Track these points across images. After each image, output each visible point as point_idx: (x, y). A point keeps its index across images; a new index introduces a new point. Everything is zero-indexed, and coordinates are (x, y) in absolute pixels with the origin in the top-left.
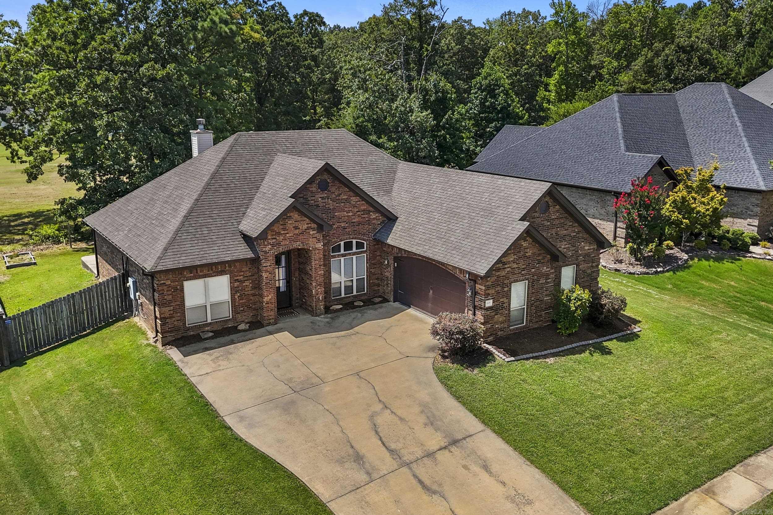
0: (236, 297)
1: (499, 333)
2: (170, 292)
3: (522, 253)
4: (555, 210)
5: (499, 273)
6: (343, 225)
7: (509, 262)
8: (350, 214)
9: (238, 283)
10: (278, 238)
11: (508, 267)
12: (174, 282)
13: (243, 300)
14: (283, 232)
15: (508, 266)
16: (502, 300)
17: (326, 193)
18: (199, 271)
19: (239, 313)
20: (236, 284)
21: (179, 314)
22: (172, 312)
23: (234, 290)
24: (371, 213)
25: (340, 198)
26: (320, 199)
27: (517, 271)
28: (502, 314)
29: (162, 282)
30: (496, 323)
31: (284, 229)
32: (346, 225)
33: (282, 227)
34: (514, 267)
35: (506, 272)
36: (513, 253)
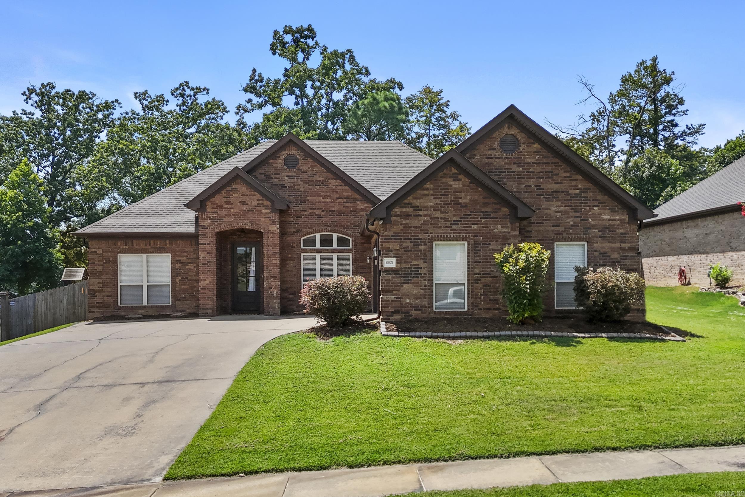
0: (177, 281)
1: (413, 312)
2: (102, 263)
3: (450, 197)
4: (530, 149)
5: (407, 221)
6: (318, 212)
7: (426, 208)
8: (328, 200)
9: (180, 265)
10: (219, 212)
11: (425, 216)
12: (106, 252)
13: (185, 285)
14: (226, 206)
15: (425, 213)
16: (414, 262)
17: (295, 172)
18: (135, 245)
19: (179, 300)
20: (178, 266)
21: (109, 289)
22: (101, 285)
23: (175, 273)
24: (358, 202)
25: (314, 179)
26: (286, 178)
27: (442, 223)
28: (416, 284)
29: (94, 250)
30: (408, 296)
31: (228, 203)
32: (323, 213)
33: (225, 200)
34: (436, 216)
35: (421, 222)
36: (432, 195)
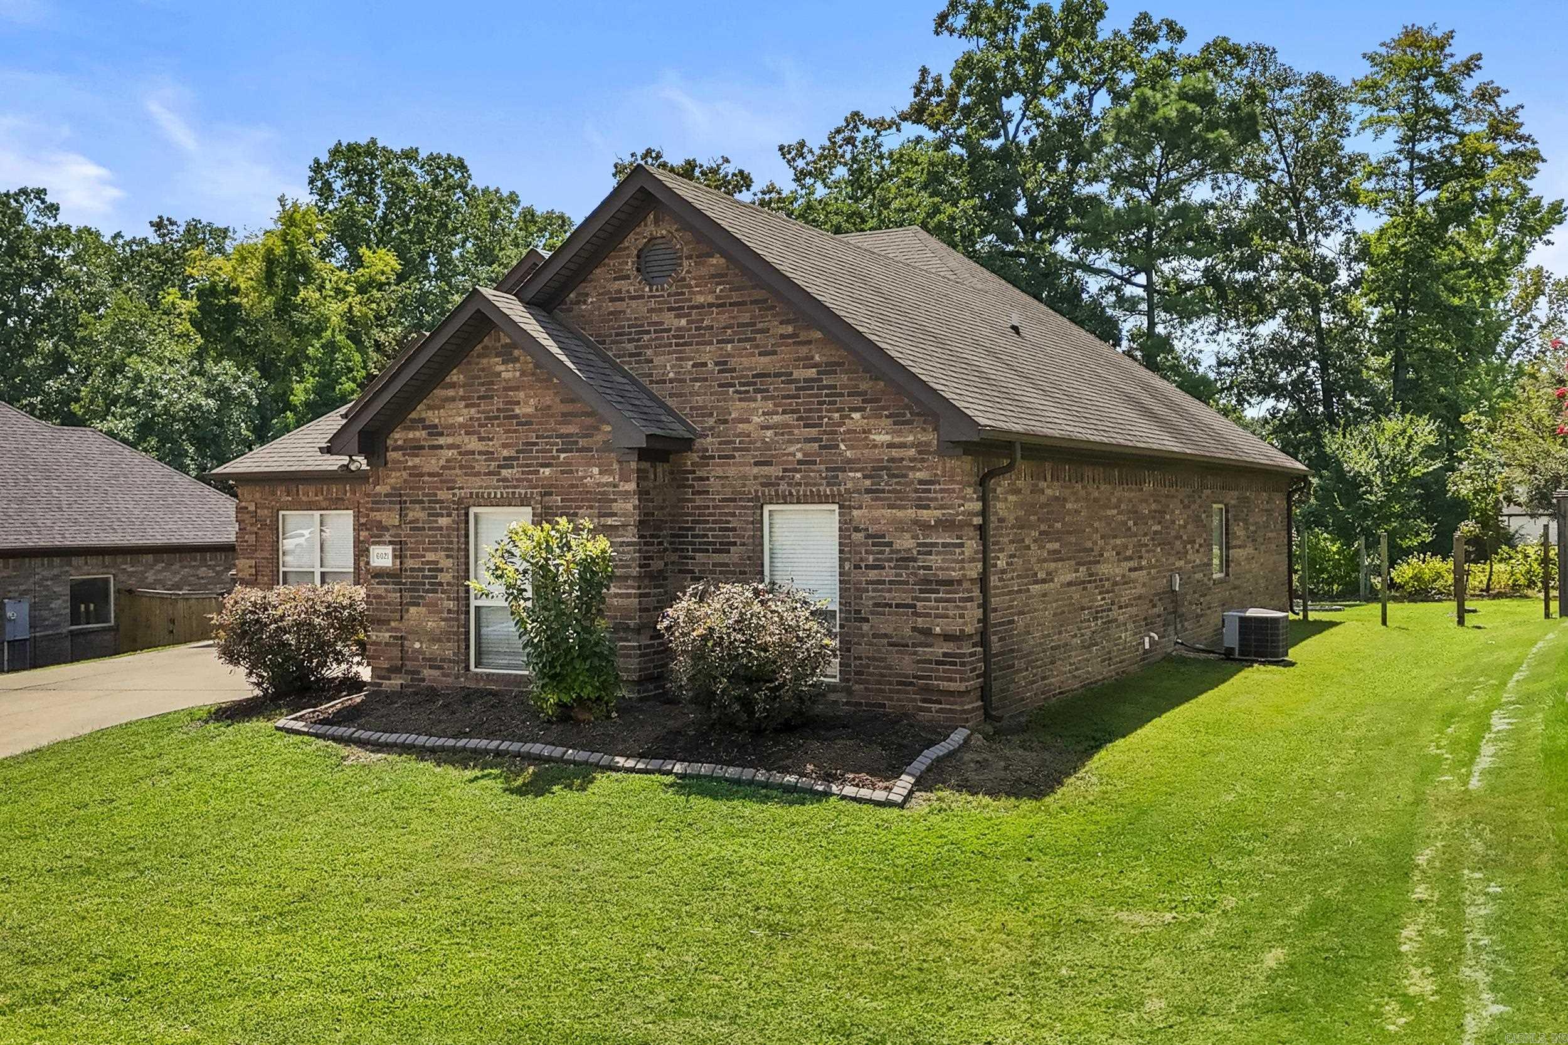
1: (427, 672)
2: (255, 529)
3: (498, 403)
4: (703, 271)
5: (417, 460)
7: (451, 430)
11: (450, 447)
12: (261, 508)
16: (430, 556)
18: (301, 494)
20: (363, 535)
21: (266, 579)
22: (254, 571)
28: (433, 607)
34: (470, 447)
35: (442, 462)
36: (463, 398)
